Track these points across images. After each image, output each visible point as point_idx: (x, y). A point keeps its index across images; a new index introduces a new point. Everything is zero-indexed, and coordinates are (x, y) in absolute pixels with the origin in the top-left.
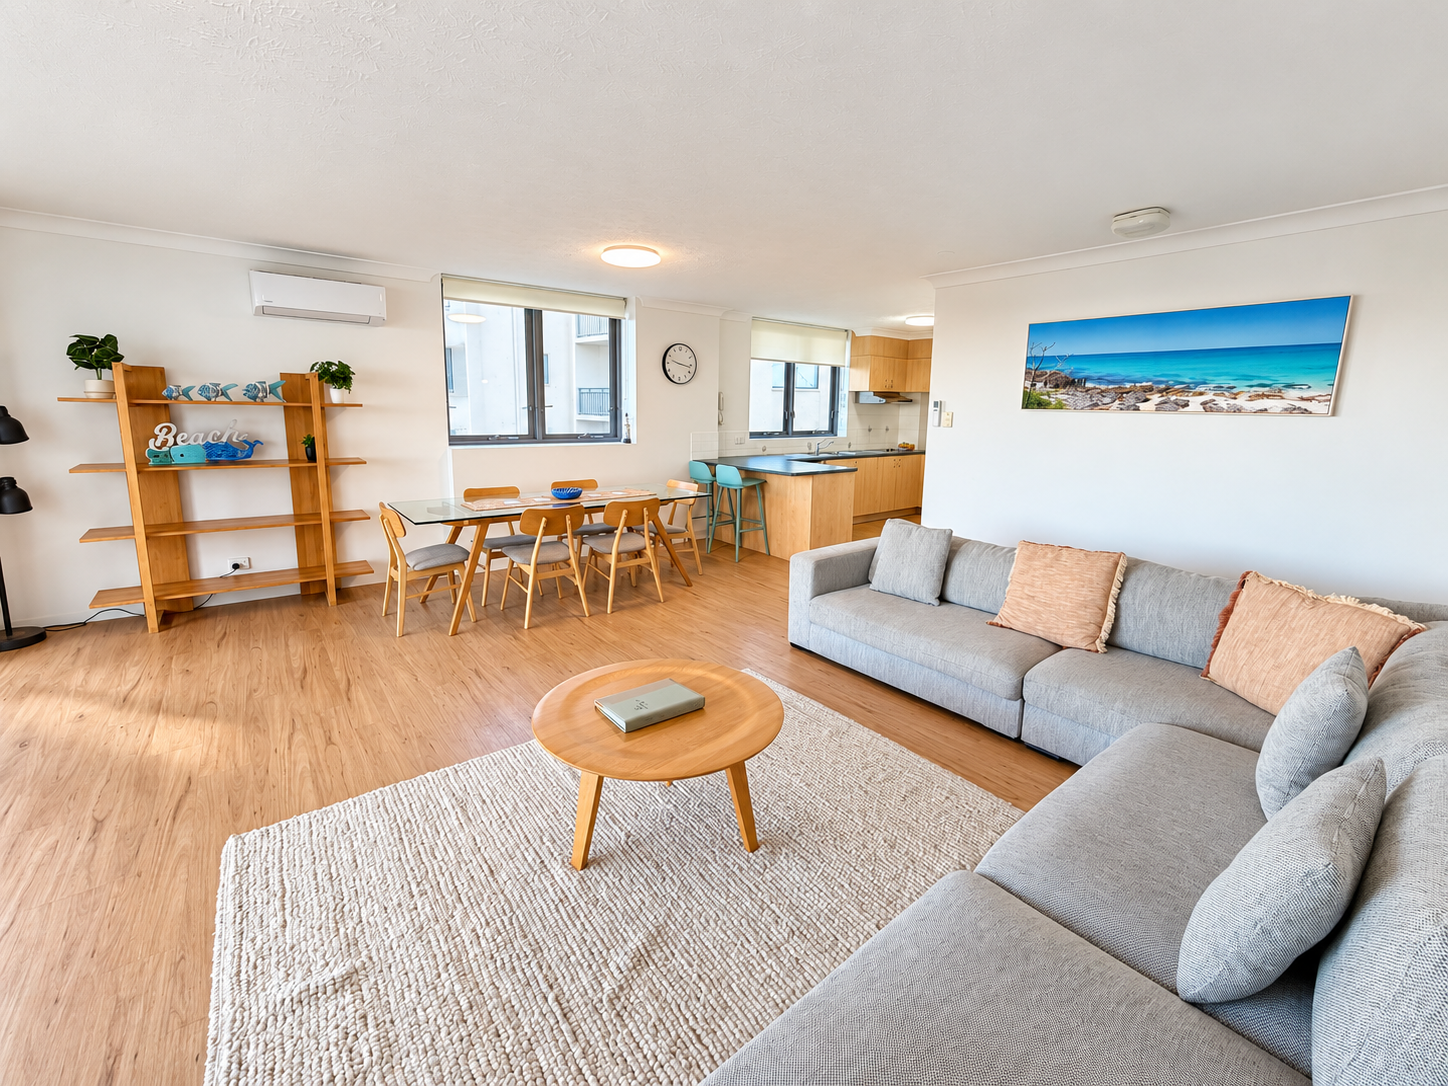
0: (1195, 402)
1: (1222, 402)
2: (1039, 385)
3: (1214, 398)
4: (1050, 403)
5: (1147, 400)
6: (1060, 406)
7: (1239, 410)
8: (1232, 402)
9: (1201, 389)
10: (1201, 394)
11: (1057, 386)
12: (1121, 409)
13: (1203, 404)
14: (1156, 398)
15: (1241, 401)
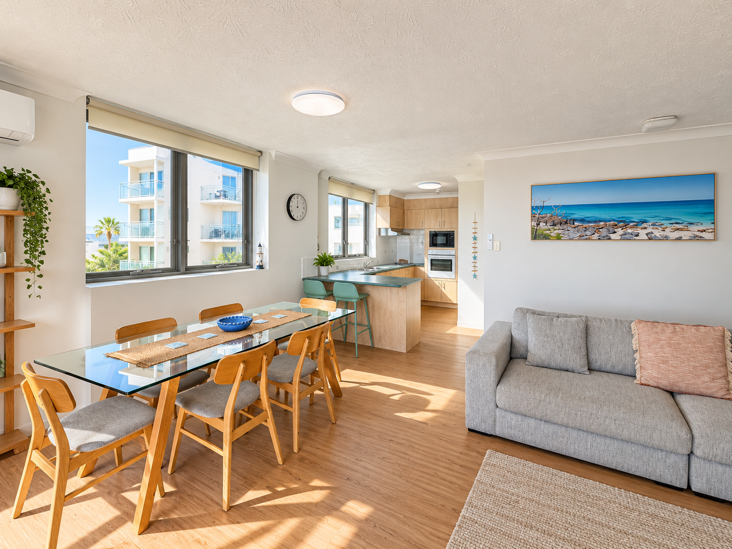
0: (643, 234)
1: (657, 233)
2: (542, 224)
3: (653, 230)
4: (550, 236)
5: (615, 232)
6: (558, 238)
7: (666, 238)
8: (662, 233)
9: (644, 225)
10: (645, 228)
11: (554, 225)
12: (599, 239)
13: (647, 234)
14: (620, 231)
15: (668, 232)
